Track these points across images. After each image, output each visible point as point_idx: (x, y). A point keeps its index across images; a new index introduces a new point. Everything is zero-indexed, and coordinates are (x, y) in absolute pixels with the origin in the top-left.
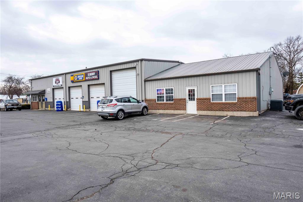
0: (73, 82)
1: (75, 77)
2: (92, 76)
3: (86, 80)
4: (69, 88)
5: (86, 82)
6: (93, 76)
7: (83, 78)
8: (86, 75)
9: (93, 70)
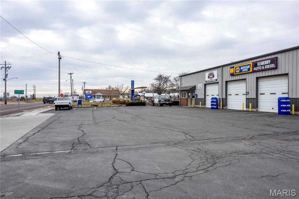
0: (232, 75)
1: (237, 68)
2: (264, 65)
3: (254, 72)
4: (227, 82)
5: (253, 74)
6: (267, 65)
7: (249, 69)
8: (255, 65)
9: (267, 58)
